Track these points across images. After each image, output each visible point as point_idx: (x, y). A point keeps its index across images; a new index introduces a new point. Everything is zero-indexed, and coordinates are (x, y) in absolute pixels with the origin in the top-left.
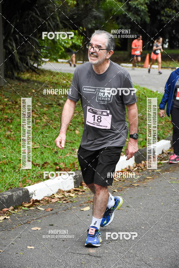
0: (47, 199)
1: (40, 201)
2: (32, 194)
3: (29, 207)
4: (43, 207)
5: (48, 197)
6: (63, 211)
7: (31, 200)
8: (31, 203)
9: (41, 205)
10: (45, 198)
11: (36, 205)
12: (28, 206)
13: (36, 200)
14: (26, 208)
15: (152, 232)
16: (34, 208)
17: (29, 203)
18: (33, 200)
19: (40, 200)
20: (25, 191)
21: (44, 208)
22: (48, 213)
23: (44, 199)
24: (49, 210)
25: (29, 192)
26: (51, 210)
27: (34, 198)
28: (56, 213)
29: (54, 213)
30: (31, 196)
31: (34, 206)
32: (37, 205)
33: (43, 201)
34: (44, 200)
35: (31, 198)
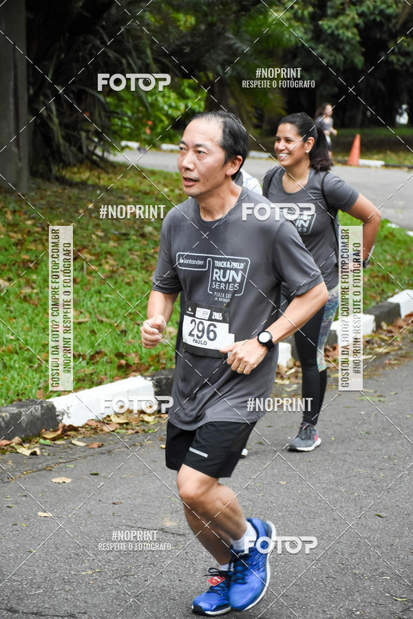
0: (94, 424)
1: (80, 429)
2: (63, 414)
3: (54, 439)
4: (84, 439)
5: (96, 421)
6: (123, 449)
7: (60, 425)
8: (59, 432)
9: (80, 437)
10: (90, 423)
11: (69, 436)
12: (52, 438)
13: (70, 426)
14: (48, 442)
15: (299, 491)
16: (64, 442)
17: (55, 431)
18: (65, 426)
19: (79, 427)
20: (47, 406)
21: (84, 442)
22: (92, 451)
23: (87, 424)
24: (95, 445)
25: (57, 410)
26: (100, 447)
27: (66, 421)
28: (109, 452)
29: (103, 452)
30: (60, 418)
31: (65, 438)
32: (73, 437)
33: (84, 430)
34: (87, 426)
35: (61, 421)
